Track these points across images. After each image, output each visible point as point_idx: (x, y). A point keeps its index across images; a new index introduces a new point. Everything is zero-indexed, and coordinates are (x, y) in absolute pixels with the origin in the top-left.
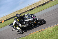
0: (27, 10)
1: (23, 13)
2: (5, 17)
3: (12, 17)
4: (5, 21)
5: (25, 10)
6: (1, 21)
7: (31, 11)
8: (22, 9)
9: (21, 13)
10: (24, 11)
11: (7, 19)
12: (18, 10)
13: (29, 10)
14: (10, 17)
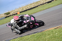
0: (44, 3)
1: (40, 5)
2: (21, 9)
3: (28, 9)
4: (20, 12)
5: (43, 2)
6: (17, 13)
7: (49, 3)
8: (39, 1)
9: (38, 5)
10: (42, 4)
11: (23, 10)
12: (35, 2)
13: (47, 3)
14: (26, 9)
